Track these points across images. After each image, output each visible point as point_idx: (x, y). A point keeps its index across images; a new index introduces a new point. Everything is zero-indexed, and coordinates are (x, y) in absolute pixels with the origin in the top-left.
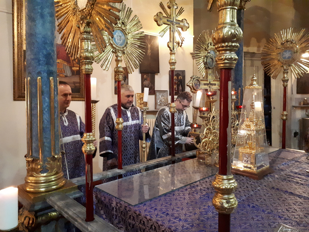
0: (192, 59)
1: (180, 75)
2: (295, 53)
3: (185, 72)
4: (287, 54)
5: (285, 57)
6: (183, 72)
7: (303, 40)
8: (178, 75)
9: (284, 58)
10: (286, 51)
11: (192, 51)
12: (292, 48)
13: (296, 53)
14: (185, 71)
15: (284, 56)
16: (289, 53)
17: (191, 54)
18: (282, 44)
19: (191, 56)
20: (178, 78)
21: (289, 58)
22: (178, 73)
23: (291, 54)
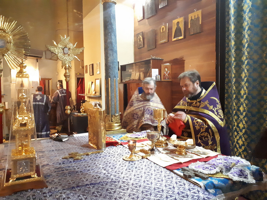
7: (16, 32)
13: (9, 44)
16: (2, 42)
21: (2, 47)
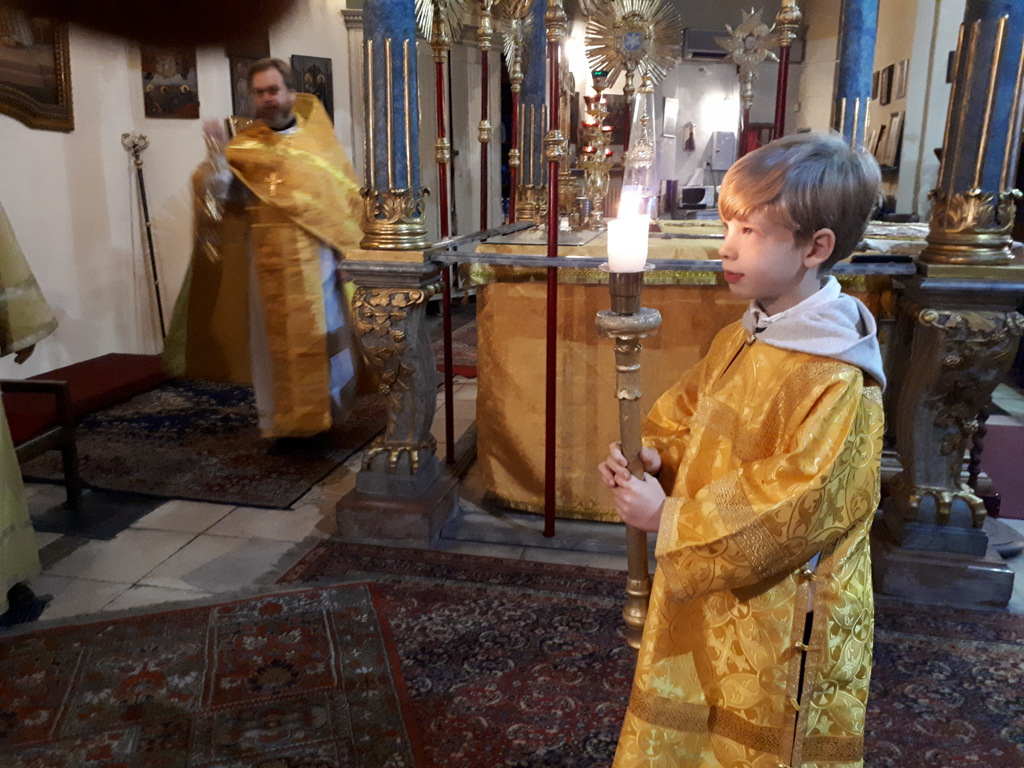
0: (345, 30)
1: (319, 71)
2: (646, 39)
3: (331, 65)
4: (633, 41)
5: (630, 46)
6: (327, 62)
7: (660, 15)
8: (314, 71)
9: (628, 47)
10: (630, 34)
11: (344, 8)
12: (641, 28)
13: (648, 40)
14: (330, 60)
15: (628, 43)
16: (637, 38)
17: (344, 13)
18: (624, 18)
19: (341, 20)
20: (315, 77)
21: (636, 47)
22: (314, 66)
23: (641, 41)
